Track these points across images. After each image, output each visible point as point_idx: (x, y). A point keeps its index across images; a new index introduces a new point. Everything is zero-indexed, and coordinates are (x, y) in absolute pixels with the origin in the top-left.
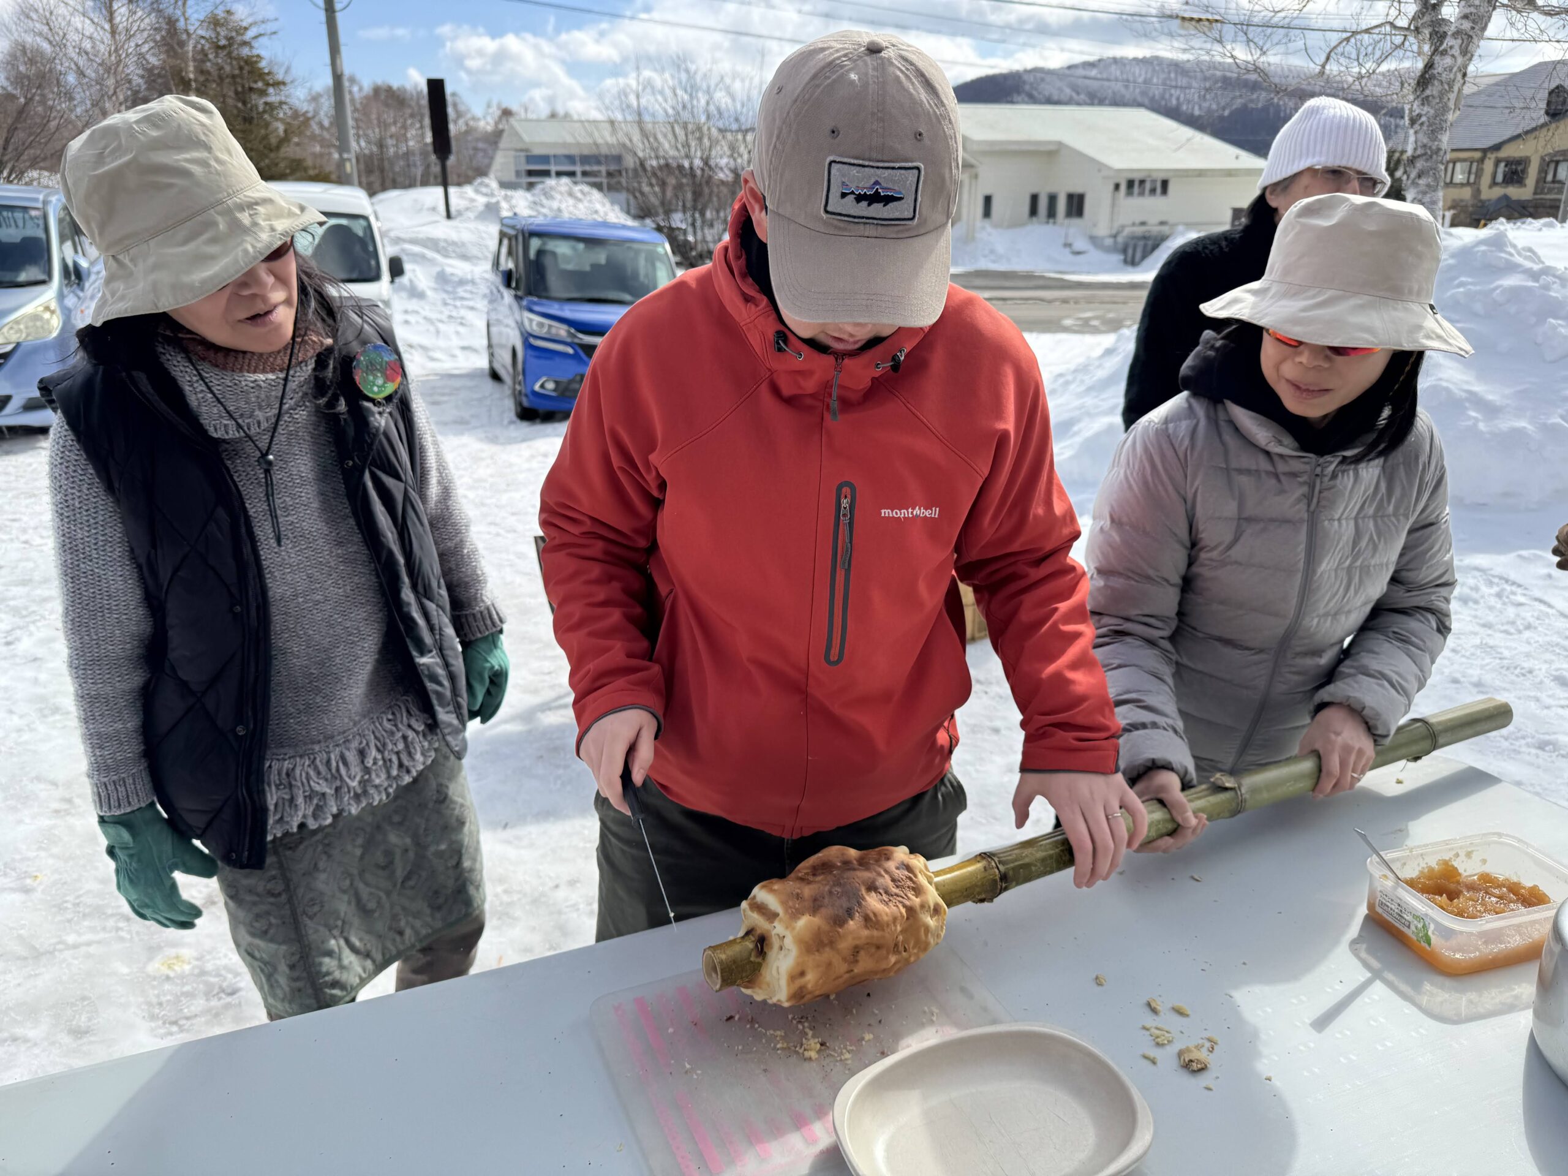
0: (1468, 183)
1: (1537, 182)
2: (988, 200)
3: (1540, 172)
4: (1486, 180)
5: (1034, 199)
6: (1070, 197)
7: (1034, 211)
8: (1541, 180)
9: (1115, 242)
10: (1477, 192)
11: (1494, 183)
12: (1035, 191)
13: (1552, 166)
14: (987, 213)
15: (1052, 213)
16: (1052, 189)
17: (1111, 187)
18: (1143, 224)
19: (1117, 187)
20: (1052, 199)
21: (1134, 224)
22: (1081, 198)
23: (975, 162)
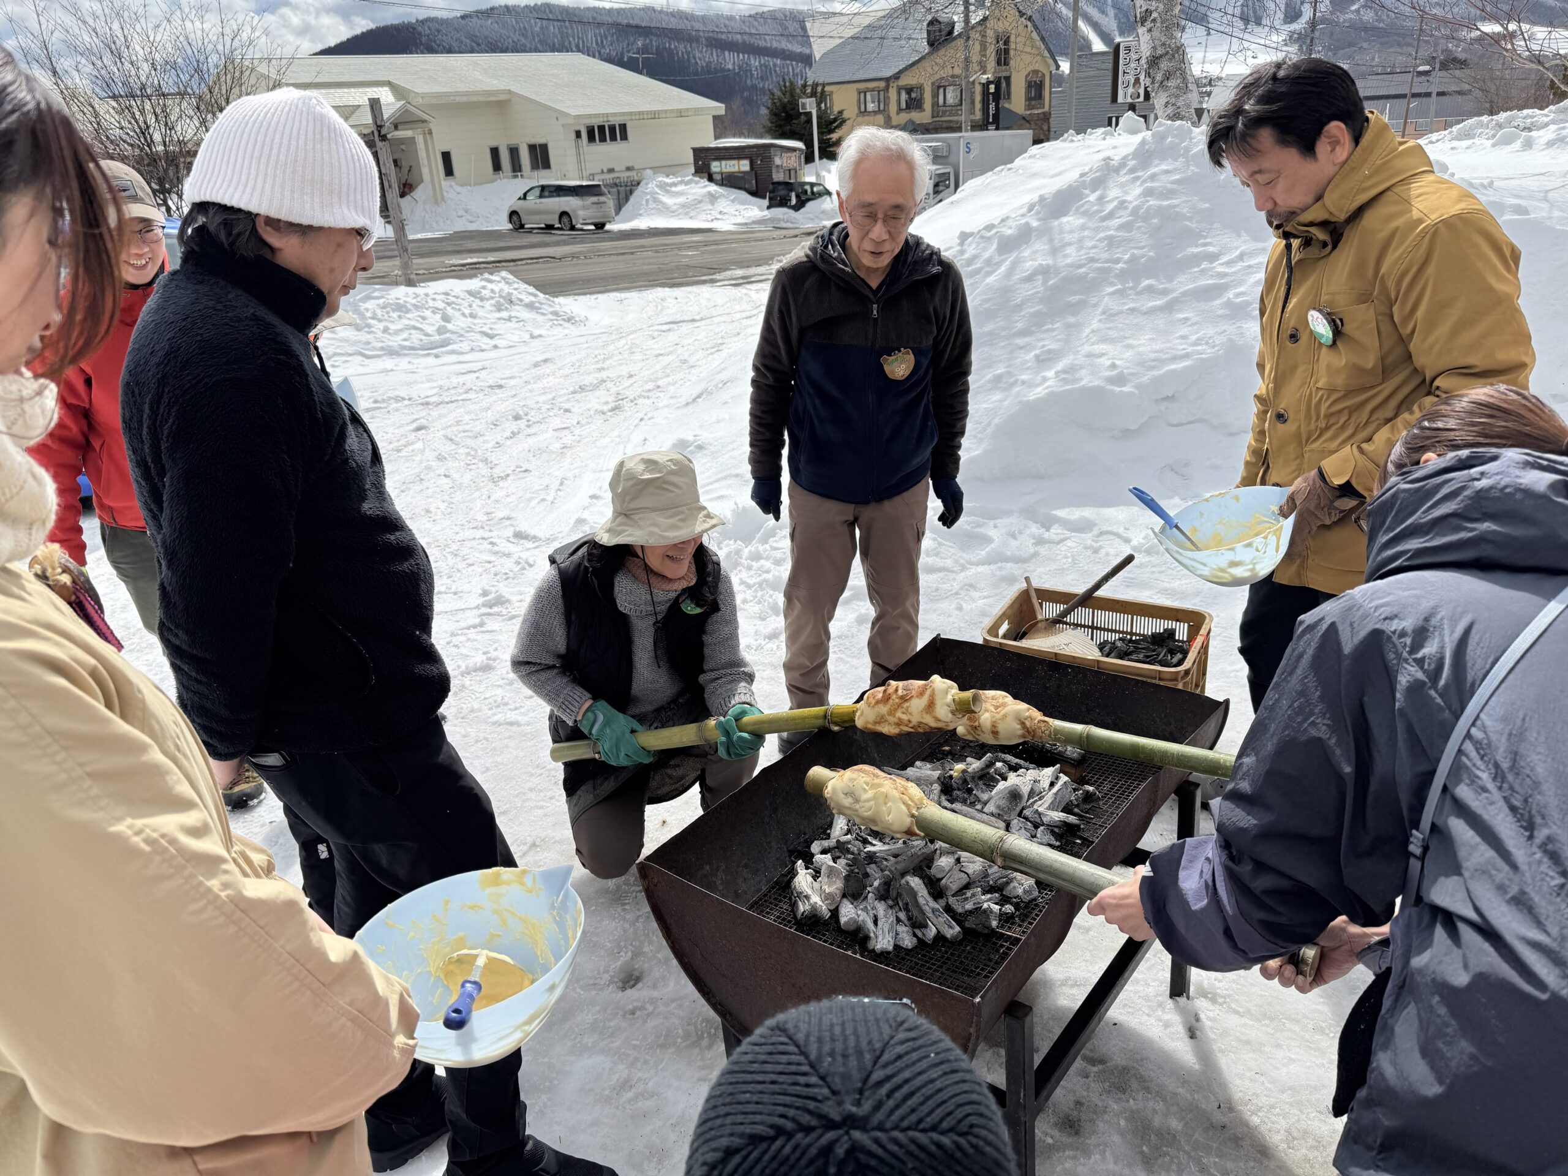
0: (879, 111)
1: (933, 106)
2: (446, 157)
3: (933, 97)
4: (893, 108)
5: (495, 152)
6: (532, 148)
7: (497, 167)
8: (935, 104)
10: (888, 119)
11: (900, 110)
12: (494, 144)
13: (941, 90)
14: (449, 171)
15: (516, 168)
16: (513, 142)
17: (573, 136)
18: (611, 171)
19: (578, 134)
20: (514, 152)
21: (602, 172)
22: (544, 148)
23: (426, 117)
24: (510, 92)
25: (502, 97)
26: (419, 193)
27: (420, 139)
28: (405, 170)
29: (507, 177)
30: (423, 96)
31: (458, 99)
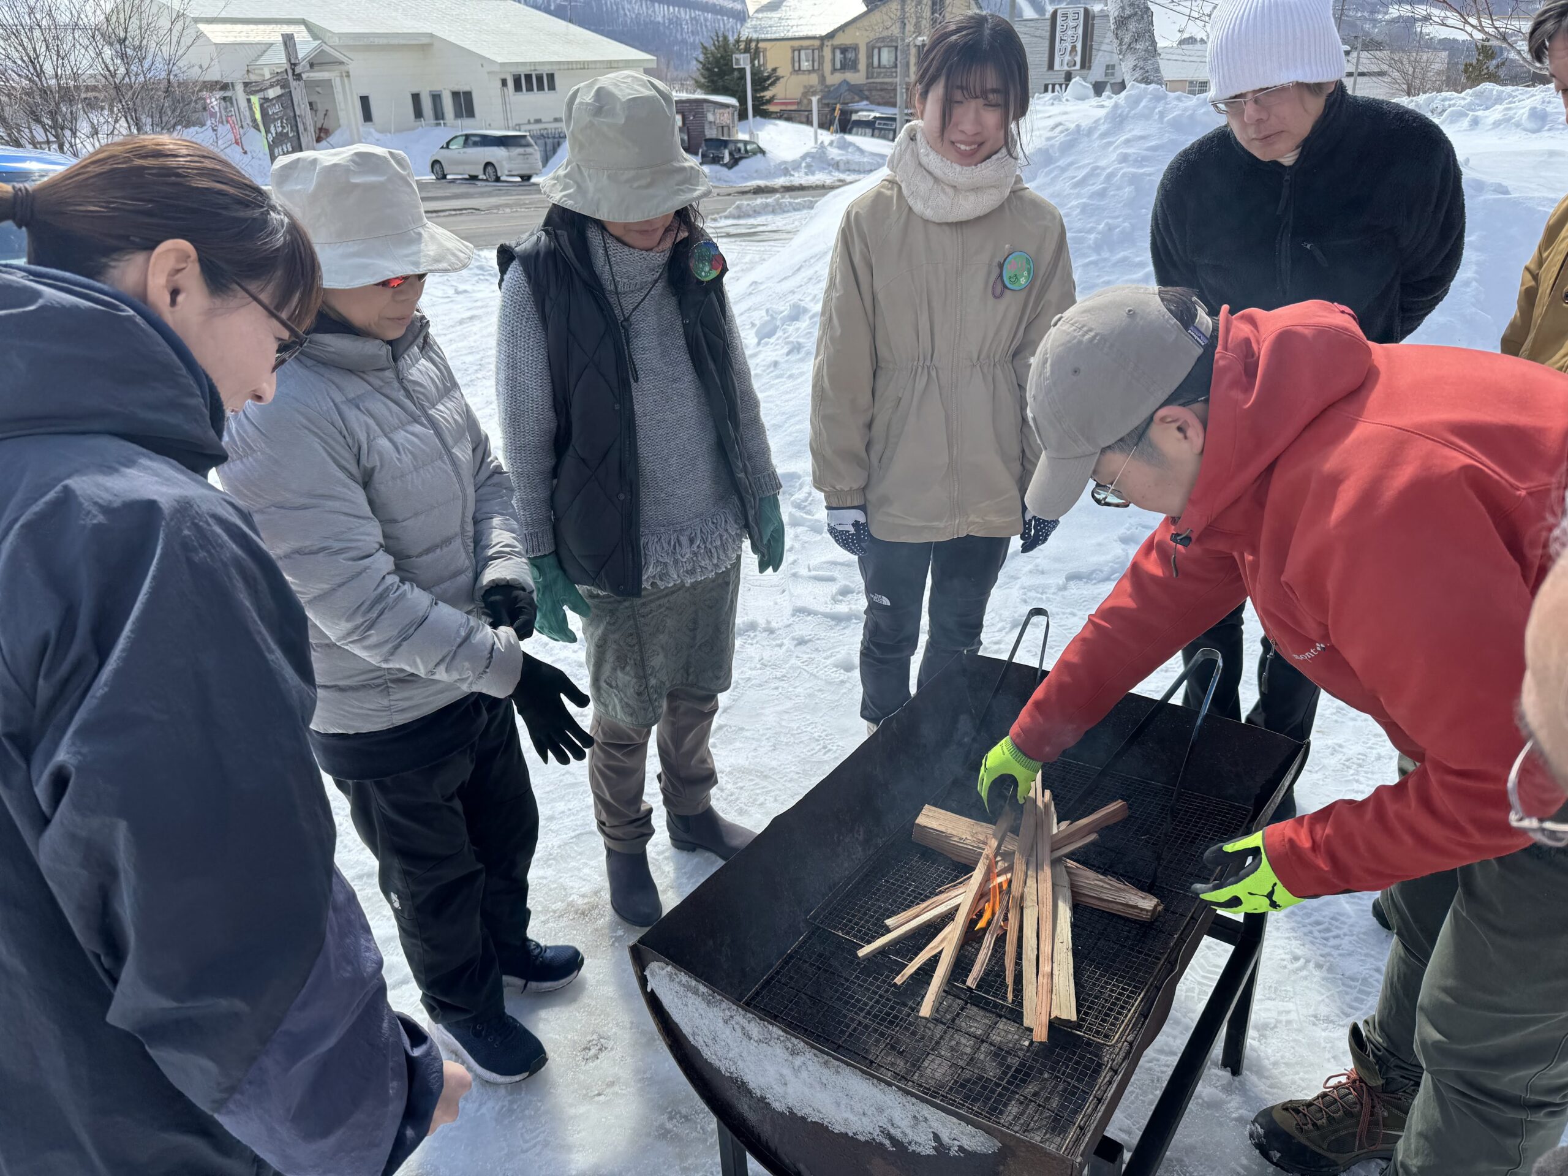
0: (813, 70)
1: (867, 66)
2: (365, 101)
3: (868, 58)
4: (827, 67)
5: (416, 98)
6: (455, 95)
7: (418, 113)
8: (870, 65)
10: (823, 78)
11: (834, 69)
12: (415, 90)
14: (368, 116)
15: (439, 115)
16: (436, 88)
17: (499, 84)
18: (538, 121)
19: (504, 83)
20: (436, 98)
21: (529, 122)
22: (468, 95)
23: (344, 59)
24: (431, 35)
25: (424, 41)
26: (336, 138)
27: (337, 83)
28: (321, 114)
29: (429, 125)
30: (341, 36)
31: (377, 41)
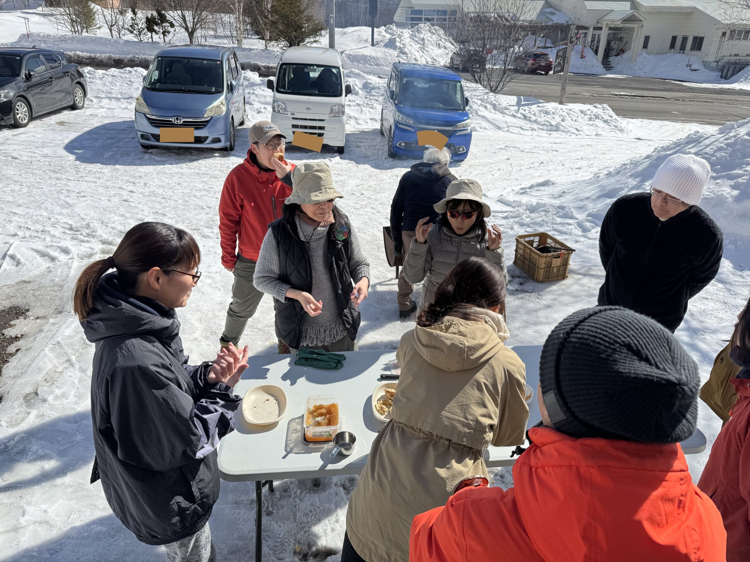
2: (647, 38)
5: (674, 38)
6: (695, 38)
7: (672, 46)
9: (718, 65)
12: (675, 34)
14: (645, 46)
15: (683, 48)
16: (685, 34)
17: (720, 34)
18: (736, 55)
19: (724, 34)
20: (685, 39)
21: (731, 55)
22: (701, 39)
23: (641, 18)
24: (695, 8)
25: (689, 10)
26: (626, 55)
27: (636, 30)
28: (624, 43)
29: (676, 53)
30: (647, 7)
31: (664, 10)
